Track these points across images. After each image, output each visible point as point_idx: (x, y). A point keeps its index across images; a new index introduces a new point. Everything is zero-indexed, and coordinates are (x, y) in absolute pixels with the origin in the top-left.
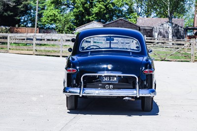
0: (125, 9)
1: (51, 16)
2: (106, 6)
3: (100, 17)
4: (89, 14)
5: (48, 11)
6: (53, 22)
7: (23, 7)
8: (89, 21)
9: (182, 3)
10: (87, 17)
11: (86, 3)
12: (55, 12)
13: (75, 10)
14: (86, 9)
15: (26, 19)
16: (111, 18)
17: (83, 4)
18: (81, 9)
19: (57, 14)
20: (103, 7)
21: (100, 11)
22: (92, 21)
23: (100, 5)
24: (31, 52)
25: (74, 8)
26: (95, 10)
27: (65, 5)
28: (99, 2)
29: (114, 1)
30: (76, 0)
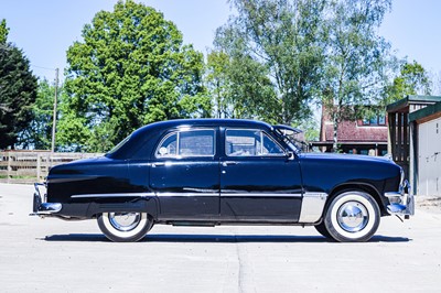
0: (198, 114)
1: (70, 129)
2: (166, 111)
5: (65, 122)
6: (74, 140)
7: (23, 115)
9: (304, 101)
11: (132, 106)
12: (79, 122)
13: (113, 119)
14: (132, 117)
15: (25, 137)
17: (127, 108)
18: (124, 116)
19: (81, 125)
20: (162, 112)
23: (157, 109)
25: (110, 116)
26: (148, 118)
27: (95, 110)
28: (155, 104)
29: (179, 102)
30: (115, 101)
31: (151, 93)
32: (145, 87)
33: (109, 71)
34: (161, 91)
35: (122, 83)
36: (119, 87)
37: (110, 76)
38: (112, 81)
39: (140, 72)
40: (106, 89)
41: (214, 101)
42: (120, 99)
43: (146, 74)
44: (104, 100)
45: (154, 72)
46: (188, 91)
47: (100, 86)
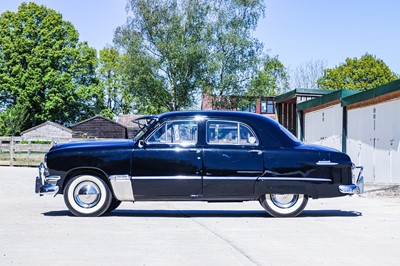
0: (92, 103)
2: (64, 99)
3: (57, 116)
4: (39, 111)
8: (39, 122)
10: (36, 115)
11: (34, 95)
13: (18, 105)
14: (35, 104)
16: (72, 117)
17: (31, 96)
18: (27, 103)
20: (61, 100)
21: (56, 107)
22: (45, 121)
23: (56, 98)
24: (7, 162)
25: (15, 103)
26: (49, 105)
28: (55, 93)
29: (76, 92)
30: (20, 90)
31: (52, 83)
32: (46, 78)
33: (15, 63)
34: (60, 82)
35: (26, 75)
36: (24, 78)
37: (15, 69)
38: (17, 72)
39: (42, 65)
40: (11, 79)
41: (106, 91)
42: (24, 88)
43: (47, 67)
44: (10, 90)
45: (54, 66)
46: (83, 82)
47: (6, 77)
